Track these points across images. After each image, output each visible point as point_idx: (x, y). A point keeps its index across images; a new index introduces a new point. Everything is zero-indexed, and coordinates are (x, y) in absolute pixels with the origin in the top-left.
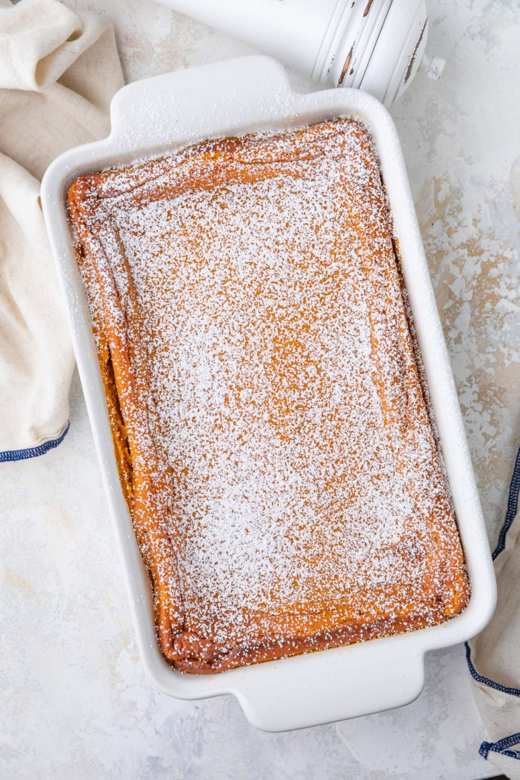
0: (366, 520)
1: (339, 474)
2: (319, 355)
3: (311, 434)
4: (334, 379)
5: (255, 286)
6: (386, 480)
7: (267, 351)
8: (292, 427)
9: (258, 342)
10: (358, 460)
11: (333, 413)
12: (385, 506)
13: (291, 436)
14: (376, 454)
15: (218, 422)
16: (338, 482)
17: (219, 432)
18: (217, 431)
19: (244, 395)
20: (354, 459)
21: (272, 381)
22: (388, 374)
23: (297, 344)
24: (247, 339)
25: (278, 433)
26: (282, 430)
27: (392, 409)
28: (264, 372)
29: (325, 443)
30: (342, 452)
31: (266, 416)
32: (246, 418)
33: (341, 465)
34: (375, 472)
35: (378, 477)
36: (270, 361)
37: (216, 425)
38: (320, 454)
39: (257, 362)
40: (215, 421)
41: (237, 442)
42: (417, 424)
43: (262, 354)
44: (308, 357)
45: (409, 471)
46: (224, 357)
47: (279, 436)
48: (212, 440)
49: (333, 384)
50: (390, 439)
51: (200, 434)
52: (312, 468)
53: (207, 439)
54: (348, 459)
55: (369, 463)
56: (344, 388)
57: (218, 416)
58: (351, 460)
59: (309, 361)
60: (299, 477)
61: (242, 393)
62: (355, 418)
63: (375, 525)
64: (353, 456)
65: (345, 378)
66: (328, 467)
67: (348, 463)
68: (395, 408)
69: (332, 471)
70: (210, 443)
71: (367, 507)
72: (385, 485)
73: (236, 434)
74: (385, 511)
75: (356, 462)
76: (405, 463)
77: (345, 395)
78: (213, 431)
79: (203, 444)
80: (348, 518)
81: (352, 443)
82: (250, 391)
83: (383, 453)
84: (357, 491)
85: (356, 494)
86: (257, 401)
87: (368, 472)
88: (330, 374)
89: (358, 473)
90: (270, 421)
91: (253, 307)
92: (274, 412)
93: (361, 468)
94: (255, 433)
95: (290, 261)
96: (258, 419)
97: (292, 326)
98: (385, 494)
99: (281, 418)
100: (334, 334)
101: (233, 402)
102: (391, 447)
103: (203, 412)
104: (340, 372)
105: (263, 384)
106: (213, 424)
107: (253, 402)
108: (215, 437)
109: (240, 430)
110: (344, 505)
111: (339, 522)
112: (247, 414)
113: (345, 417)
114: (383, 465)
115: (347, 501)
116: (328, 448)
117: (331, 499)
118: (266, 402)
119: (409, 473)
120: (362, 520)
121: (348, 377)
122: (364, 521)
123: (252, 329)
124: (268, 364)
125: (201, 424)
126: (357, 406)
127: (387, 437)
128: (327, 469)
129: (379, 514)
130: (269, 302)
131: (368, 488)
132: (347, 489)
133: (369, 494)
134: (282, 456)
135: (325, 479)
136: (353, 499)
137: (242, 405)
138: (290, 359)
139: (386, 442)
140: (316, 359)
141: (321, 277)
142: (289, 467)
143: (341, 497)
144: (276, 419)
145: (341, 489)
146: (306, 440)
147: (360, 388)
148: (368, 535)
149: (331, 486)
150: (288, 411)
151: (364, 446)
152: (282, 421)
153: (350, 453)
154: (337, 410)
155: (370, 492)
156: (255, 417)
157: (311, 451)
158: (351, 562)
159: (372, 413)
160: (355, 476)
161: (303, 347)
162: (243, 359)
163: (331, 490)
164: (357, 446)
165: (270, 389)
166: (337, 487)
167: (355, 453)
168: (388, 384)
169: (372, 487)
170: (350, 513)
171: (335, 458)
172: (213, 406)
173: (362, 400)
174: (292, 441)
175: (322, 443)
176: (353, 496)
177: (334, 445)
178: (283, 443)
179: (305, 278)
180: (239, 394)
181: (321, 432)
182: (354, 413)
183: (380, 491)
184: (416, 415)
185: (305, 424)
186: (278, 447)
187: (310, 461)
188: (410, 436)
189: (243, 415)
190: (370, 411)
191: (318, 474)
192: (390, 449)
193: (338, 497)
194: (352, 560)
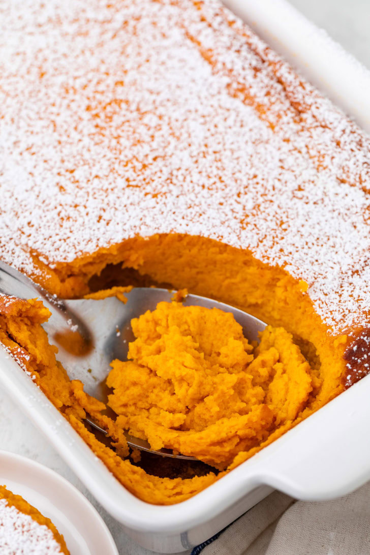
0: (315, 243)
1: (250, 205)
2: (151, 102)
3: (188, 179)
4: (184, 117)
5: (35, 70)
6: (312, 185)
7: (85, 122)
8: (160, 180)
9: (69, 119)
10: (264, 182)
11: (203, 149)
12: (329, 215)
13: (164, 189)
14: (282, 167)
15: (62, 215)
16: (254, 215)
17: (71, 223)
18: (66, 224)
19: (79, 174)
20: (257, 183)
21: (108, 147)
22: (244, 69)
23: (118, 102)
24: (53, 122)
25: (146, 194)
26: (149, 189)
27: (272, 104)
28: (93, 143)
29: (212, 181)
30: (239, 182)
31: (121, 183)
32: (96, 196)
33: (246, 197)
34: (293, 185)
35: (300, 189)
36: (94, 130)
37: (62, 219)
38: (212, 195)
39: (78, 137)
40: (59, 214)
41: (99, 225)
42: (309, 100)
43: (80, 127)
44: (138, 109)
45: (333, 158)
46: (33, 150)
47: (149, 196)
48: (65, 237)
49: (185, 123)
50: (287, 140)
51: (47, 237)
52: (211, 212)
53: (58, 237)
54: (251, 187)
55: (279, 180)
56: (202, 120)
57: (59, 208)
58: (255, 186)
59: (142, 114)
60: (201, 226)
61: (77, 174)
62: (232, 143)
63: (331, 243)
64: (255, 180)
65: (196, 111)
66: (231, 204)
67: (254, 191)
68: (273, 100)
69: (239, 208)
70: (65, 240)
71: (307, 227)
72: (313, 192)
73: (93, 217)
74: (332, 221)
75: (263, 185)
76: (322, 152)
77: (207, 126)
78: (61, 226)
79: (56, 245)
80: (291, 249)
81: (246, 169)
82: (86, 167)
83: (290, 161)
84: (284, 216)
85: (285, 219)
86: (100, 174)
87: (284, 189)
88: (175, 115)
89: (273, 196)
90: (128, 186)
91: (44, 90)
92: (128, 175)
93: (274, 189)
94: (117, 206)
95: (64, 35)
96: (112, 190)
97: (102, 87)
98: (320, 202)
99: (141, 177)
100: (157, 76)
101: (70, 187)
102: (295, 149)
103: (37, 212)
104: (187, 107)
105: (98, 154)
106: (57, 218)
107: (97, 177)
108: (68, 231)
109: (95, 210)
110: (277, 237)
111: (282, 256)
112: (96, 191)
113: (220, 147)
114: (297, 173)
115: (278, 232)
116: (219, 185)
117: (256, 237)
118: (112, 170)
119: (334, 160)
120: (310, 245)
121: (200, 107)
122: (313, 244)
123: (55, 110)
124: (94, 134)
125: (42, 225)
126: (229, 130)
127: (284, 140)
128: (232, 207)
129: (327, 229)
130: (60, 79)
131: (295, 207)
132: (269, 218)
133: (301, 212)
134: (165, 214)
135: (235, 218)
136: (284, 226)
137: (84, 185)
138: (117, 120)
139: (286, 147)
140: (150, 107)
141: (110, 34)
142: (181, 221)
143: (268, 230)
144: (134, 180)
145: (262, 222)
146: (186, 188)
147: (220, 111)
148: (328, 257)
149: (247, 224)
150: (144, 166)
151: (261, 165)
152: (144, 179)
153: (249, 179)
154: (206, 146)
155: (300, 210)
156: (107, 190)
157: (199, 196)
158: (326, 295)
159: (251, 130)
160: (271, 201)
161: (127, 102)
162: (60, 142)
163: (250, 227)
164: (254, 169)
165: (110, 155)
166: (255, 221)
167: (255, 176)
168: (250, 79)
169: (300, 204)
170: (289, 242)
171: (235, 191)
172: (47, 202)
173: (230, 122)
174: (168, 195)
175: (208, 183)
176: (282, 223)
177: (224, 178)
178: (158, 200)
179: (92, 41)
180: (74, 177)
181: (200, 172)
182: (229, 138)
183: (311, 203)
184: (303, 91)
185: (175, 173)
186: (154, 207)
187: (204, 207)
188: (310, 120)
189: (91, 193)
190: (246, 129)
191: (223, 215)
192: (295, 152)
193: (264, 231)
194: (325, 291)
